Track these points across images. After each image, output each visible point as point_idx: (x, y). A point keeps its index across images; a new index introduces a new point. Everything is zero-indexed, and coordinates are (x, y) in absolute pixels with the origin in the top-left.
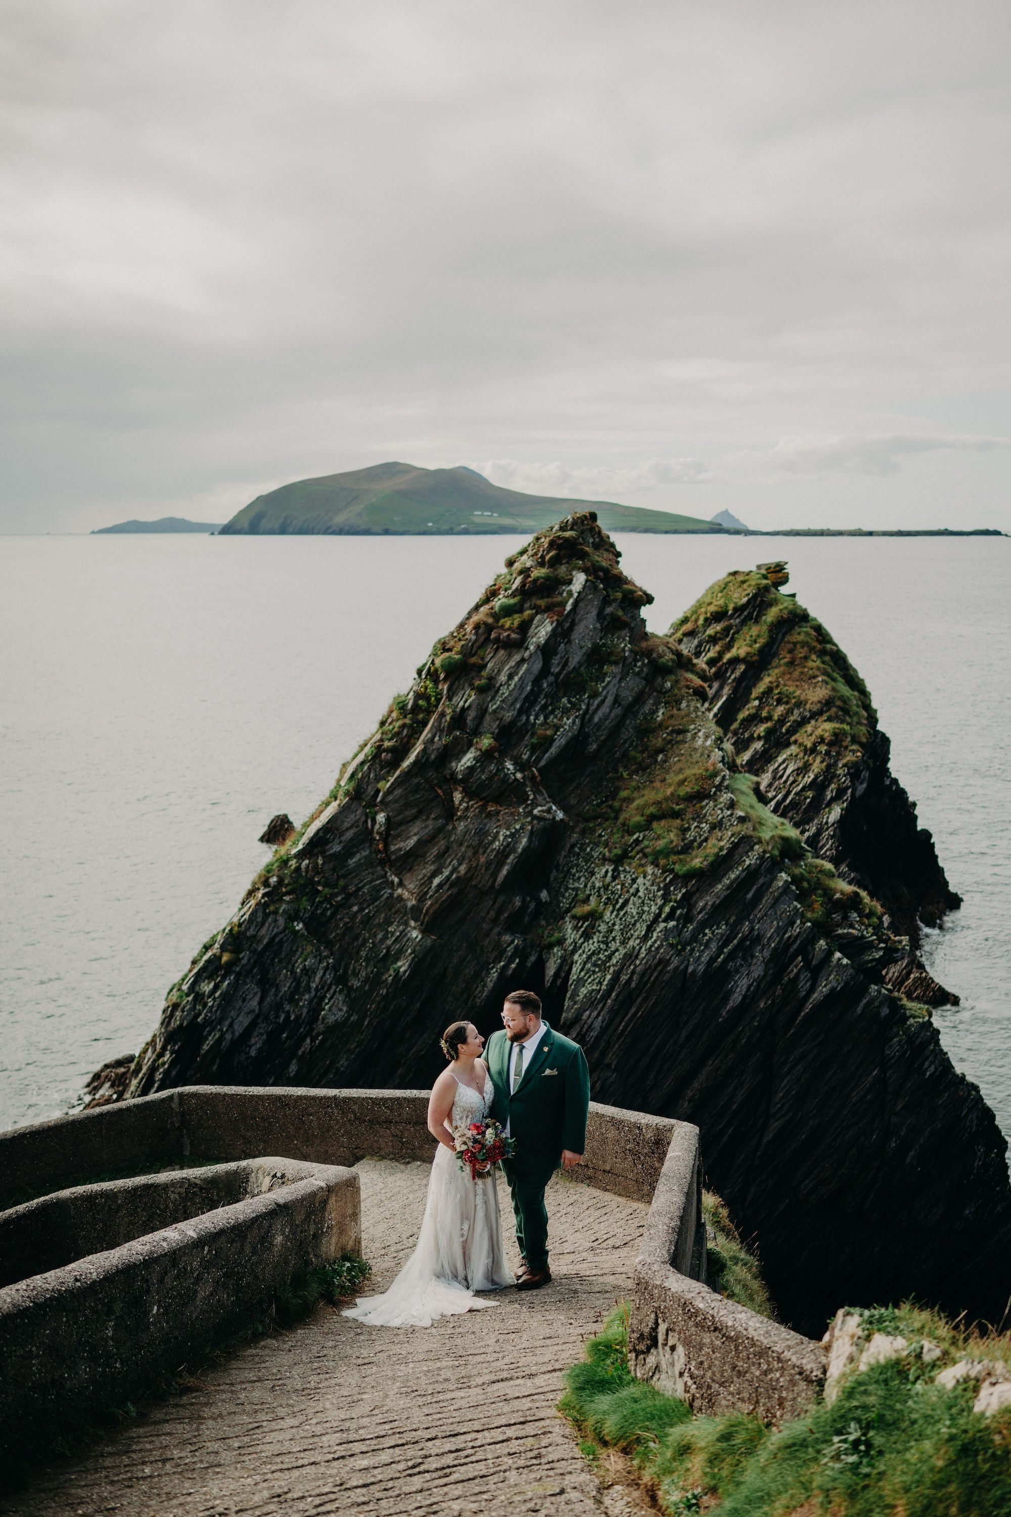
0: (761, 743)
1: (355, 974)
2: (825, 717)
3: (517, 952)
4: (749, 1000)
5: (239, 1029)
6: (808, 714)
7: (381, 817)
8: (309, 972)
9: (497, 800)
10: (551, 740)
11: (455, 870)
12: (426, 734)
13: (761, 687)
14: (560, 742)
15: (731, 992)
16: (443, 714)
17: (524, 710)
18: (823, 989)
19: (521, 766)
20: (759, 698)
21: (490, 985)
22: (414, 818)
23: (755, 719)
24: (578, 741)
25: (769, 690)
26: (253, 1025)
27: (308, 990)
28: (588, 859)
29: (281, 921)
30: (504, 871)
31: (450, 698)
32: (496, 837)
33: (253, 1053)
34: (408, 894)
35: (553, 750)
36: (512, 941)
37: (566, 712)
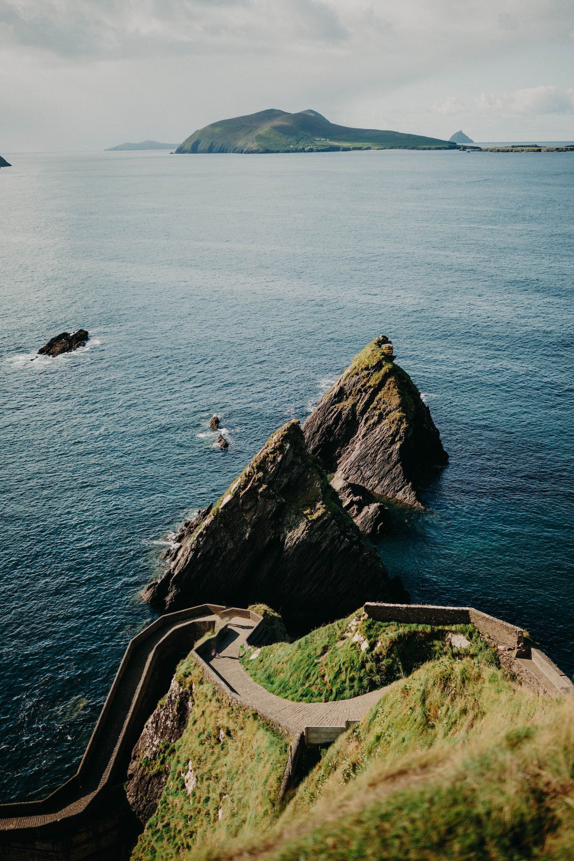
0: (377, 417)
1: (235, 537)
2: (398, 410)
3: (273, 534)
4: (326, 549)
5: (208, 549)
6: (392, 409)
7: (241, 501)
8: (224, 536)
9: (268, 499)
10: (281, 485)
11: (259, 514)
12: (251, 482)
13: (378, 396)
14: (283, 484)
15: (322, 547)
16: (255, 478)
17: (275, 477)
18: (342, 547)
19: (274, 491)
20: (377, 401)
21: (267, 541)
22: (249, 501)
23: (375, 408)
24: (288, 484)
25: (380, 399)
26: (211, 548)
27: (224, 540)
28: (290, 512)
29: (217, 524)
30: (270, 515)
31: (257, 474)
32: (268, 508)
33: (211, 554)
34: (248, 518)
35: (282, 487)
36: (272, 532)
37: (285, 477)
